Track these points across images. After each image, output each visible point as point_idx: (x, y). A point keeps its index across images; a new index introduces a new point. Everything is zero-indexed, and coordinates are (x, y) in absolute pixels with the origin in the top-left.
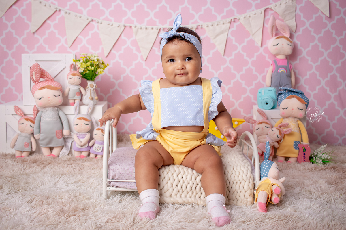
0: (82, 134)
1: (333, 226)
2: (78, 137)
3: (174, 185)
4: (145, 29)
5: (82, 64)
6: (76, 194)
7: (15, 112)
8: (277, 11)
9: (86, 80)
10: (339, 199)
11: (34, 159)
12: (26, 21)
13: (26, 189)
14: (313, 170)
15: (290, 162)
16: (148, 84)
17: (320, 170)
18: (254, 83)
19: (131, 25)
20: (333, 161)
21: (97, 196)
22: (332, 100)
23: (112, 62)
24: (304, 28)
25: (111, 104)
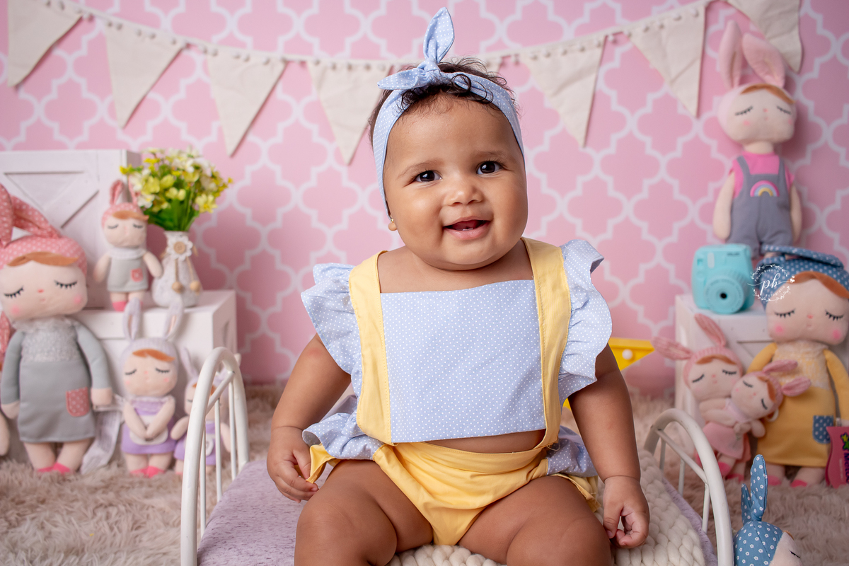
0: (148, 402)
2: (136, 410)
4: (345, 71)
5: (147, 181)
8: (745, 9)
9: (161, 229)
15: (804, 484)
16: (337, 275)
18: (677, 226)
19: (303, 58)
23: (249, 169)
24: (826, 58)
25: (248, 296)
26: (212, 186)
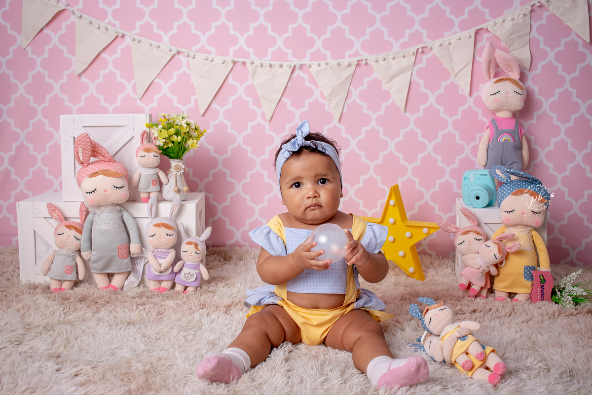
0: (161, 252)
2: (154, 256)
4: (268, 67)
5: (161, 131)
8: (497, 34)
9: (168, 158)
11: (82, 294)
12: (66, 55)
14: (556, 316)
15: (517, 300)
17: (567, 316)
18: (458, 158)
19: (245, 60)
23: (212, 123)
24: (545, 62)
25: (211, 196)
26: (196, 134)
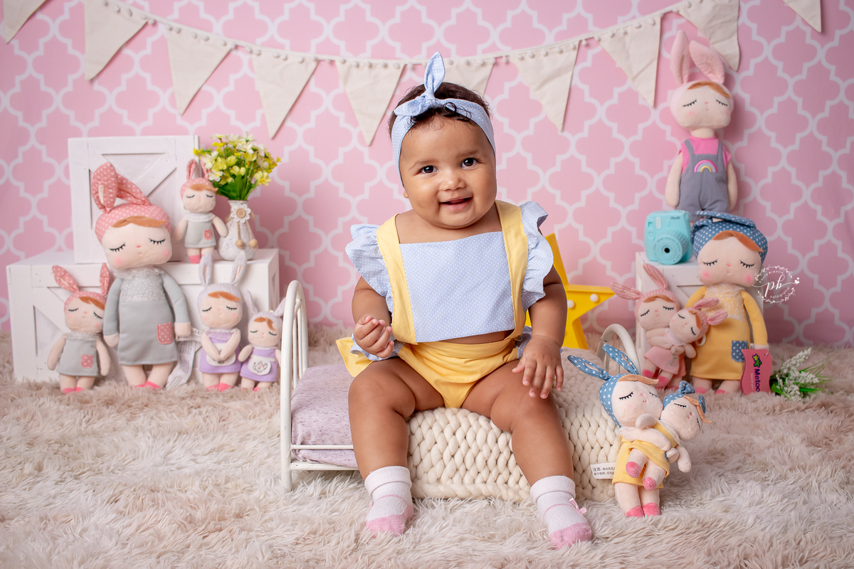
0: (220, 333)
1: (807, 543)
2: (210, 339)
3: (446, 455)
4: (367, 68)
5: (216, 160)
6: (217, 481)
7: (56, 281)
8: (692, 20)
9: (227, 198)
10: (830, 481)
11: (107, 396)
12: (71, 51)
13: (99, 470)
14: (777, 411)
15: (723, 392)
16: (368, 233)
17: (792, 411)
18: (638, 196)
19: (333, 58)
20: (827, 387)
21: (268, 484)
22: (830, 236)
23: (287, 149)
24: (759, 59)
25: (287, 254)
26: (266, 164)
